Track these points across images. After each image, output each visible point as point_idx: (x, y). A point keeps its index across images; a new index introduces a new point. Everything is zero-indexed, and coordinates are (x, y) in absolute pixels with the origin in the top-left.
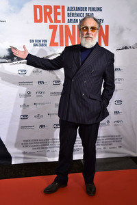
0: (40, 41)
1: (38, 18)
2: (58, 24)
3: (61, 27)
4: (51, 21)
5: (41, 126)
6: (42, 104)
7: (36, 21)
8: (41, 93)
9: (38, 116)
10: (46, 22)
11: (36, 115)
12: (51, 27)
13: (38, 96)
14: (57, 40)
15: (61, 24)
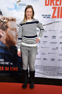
0: (47, 15)
1: (47, 4)
2: (57, 6)
3: (59, 8)
4: (54, 5)
5: (44, 59)
6: (46, 48)
7: (46, 5)
8: (45, 42)
9: (43, 54)
10: (51, 5)
11: (42, 53)
12: (53, 8)
13: (43, 44)
14: (56, 15)
15: (59, 6)
